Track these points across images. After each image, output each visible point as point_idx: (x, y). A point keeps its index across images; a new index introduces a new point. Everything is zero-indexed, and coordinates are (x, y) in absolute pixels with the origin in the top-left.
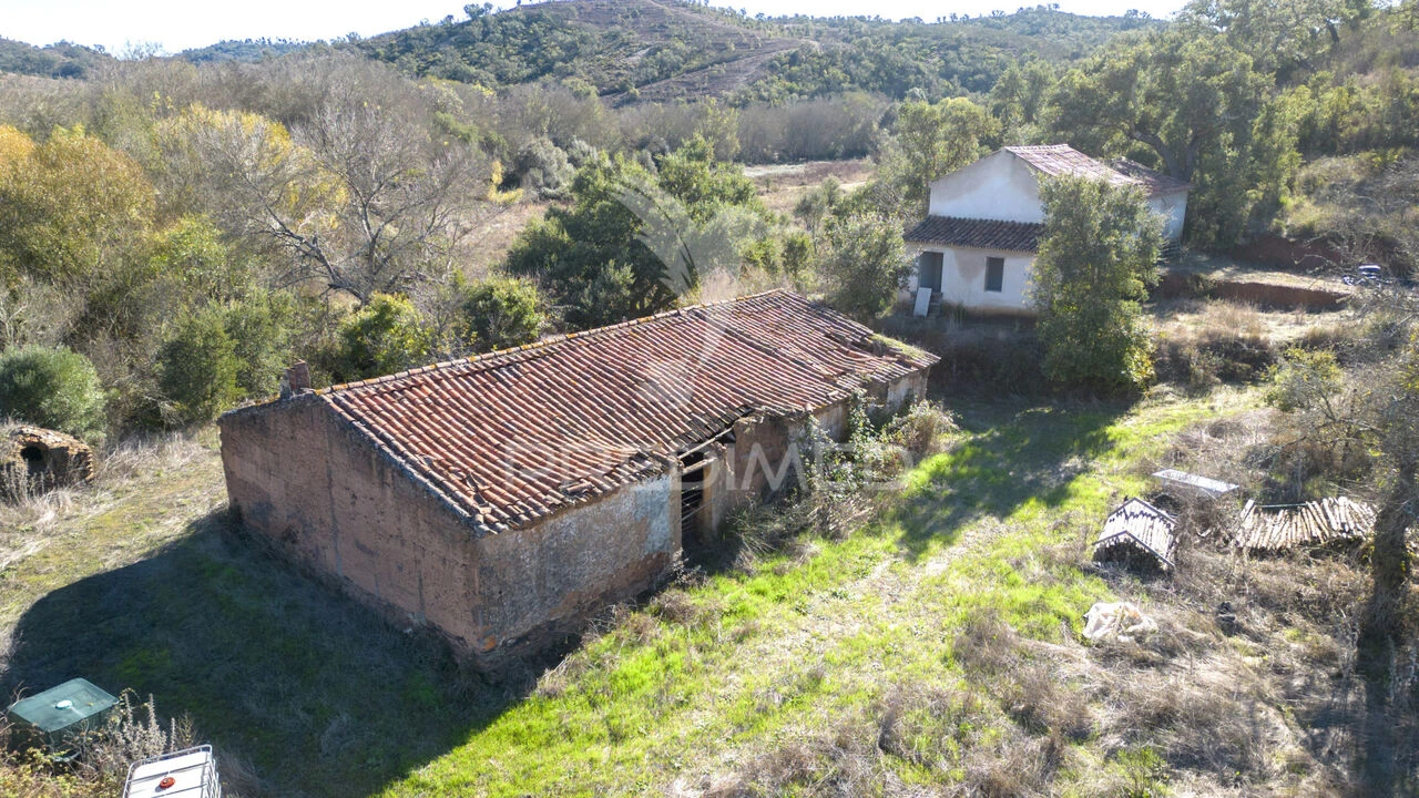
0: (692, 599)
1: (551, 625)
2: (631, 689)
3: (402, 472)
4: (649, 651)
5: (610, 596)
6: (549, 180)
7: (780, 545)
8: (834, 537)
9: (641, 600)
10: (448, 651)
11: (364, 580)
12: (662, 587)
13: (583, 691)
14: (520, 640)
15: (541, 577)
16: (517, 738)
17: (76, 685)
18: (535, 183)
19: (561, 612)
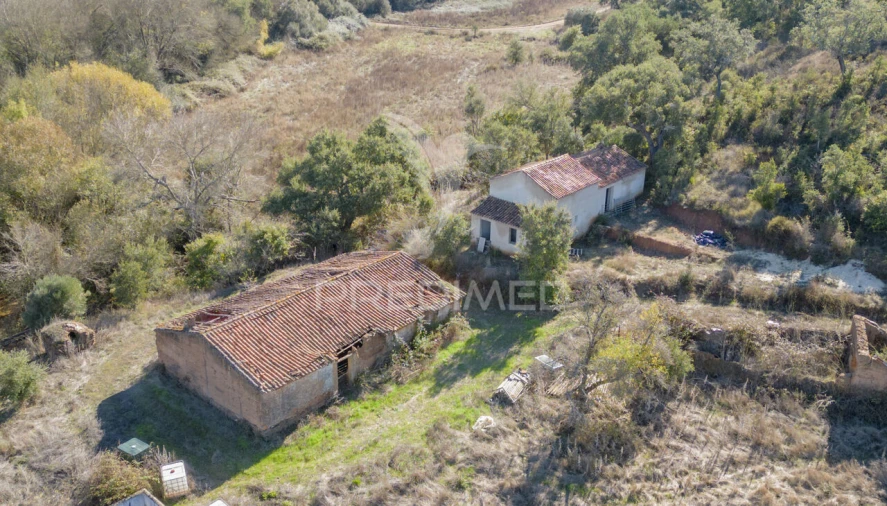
0: (340, 410)
1: (287, 421)
2: (313, 444)
3: (234, 368)
4: (321, 430)
5: (309, 410)
6: (304, 30)
7: (377, 387)
8: (399, 384)
9: (322, 410)
10: (251, 429)
11: (219, 400)
12: (330, 404)
13: (297, 444)
14: (276, 426)
15: (283, 405)
16: (274, 460)
17: (134, 440)
18: (293, 35)
19: (290, 416)
